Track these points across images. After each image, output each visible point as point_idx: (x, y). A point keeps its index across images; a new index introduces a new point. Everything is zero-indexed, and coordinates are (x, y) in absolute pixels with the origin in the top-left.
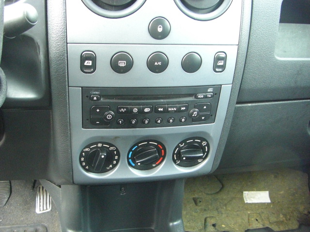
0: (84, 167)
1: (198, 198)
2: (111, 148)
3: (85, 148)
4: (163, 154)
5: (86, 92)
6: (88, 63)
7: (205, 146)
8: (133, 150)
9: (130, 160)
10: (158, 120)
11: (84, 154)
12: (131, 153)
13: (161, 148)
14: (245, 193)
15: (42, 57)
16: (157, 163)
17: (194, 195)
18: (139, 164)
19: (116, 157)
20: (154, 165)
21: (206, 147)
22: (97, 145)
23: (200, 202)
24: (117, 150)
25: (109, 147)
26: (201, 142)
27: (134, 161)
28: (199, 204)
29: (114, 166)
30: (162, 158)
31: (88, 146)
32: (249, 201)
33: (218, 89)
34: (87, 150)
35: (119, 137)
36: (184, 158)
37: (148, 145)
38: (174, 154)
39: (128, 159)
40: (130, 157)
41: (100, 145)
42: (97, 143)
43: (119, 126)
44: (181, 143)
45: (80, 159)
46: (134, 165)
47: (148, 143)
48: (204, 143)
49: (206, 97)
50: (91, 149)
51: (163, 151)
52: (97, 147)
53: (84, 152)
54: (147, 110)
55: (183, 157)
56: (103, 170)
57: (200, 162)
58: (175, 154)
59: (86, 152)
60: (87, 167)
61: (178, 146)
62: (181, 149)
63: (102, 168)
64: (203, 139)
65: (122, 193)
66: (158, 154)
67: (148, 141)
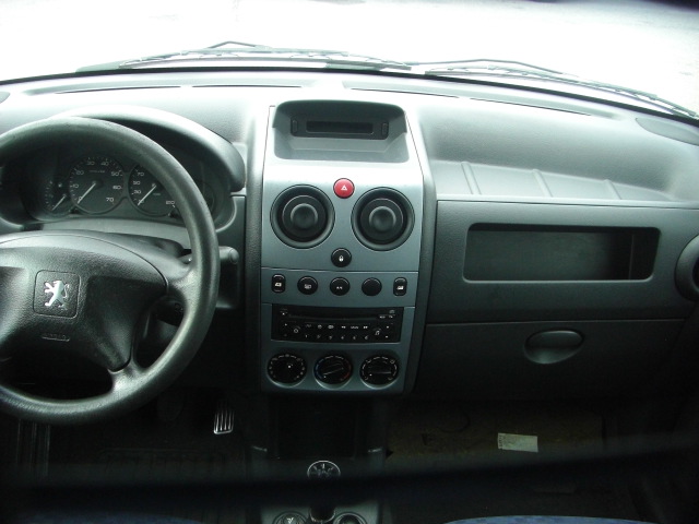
0: (271, 376)
2: (298, 359)
3: (273, 358)
4: (350, 370)
5: (276, 308)
6: (278, 285)
7: (394, 364)
8: (319, 362)
9: (317, 373)
11: (272, 363)
12: (318, 365)
13: (348, 363)
14: (501, 436)
15: (239, 274)
16: (345, 378)
18: (325, 377)
19: (303, 369)
20: (341, 379)
21: (395, 366)
22: (285, 355)
24: (304, 361)
25: (296, 358)
26: (389, 360)
27: (321, 373)
29: (301, 377)
30: (349, 373)
31: (276, 356)
32: (504, 447)
33: (400, 311)
34: (275, 359)
37: (335, 359)
38: (361, 370)
39: (315, 371)
40: (316, 369)
41: (287, 356)
43: (304, 339)
44: (368, 359)
45: (268, 368)
46: (320, 377)
47: (334, 357)
48: (392, 362)
49: (387, 318)
50: (279, 359)
51: (350, 366)
52: (285, 357)
53: (272, 361)
54: (331, 327)
56: (291, 381)
57: (390, 381)
58: (363, 370)
59: (274, 361)
60: (275, 376)
61: (365, 362)
62: (368, 365)
63: (289, 378)
64: (390, 357)
66: (345, 368)
67: (334, 355)
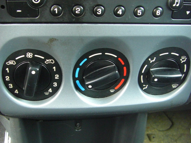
0: (12, 91)
1: (152, 134)
2: (48, 61)
3: (7, 60)
4: (125, 75)
7: (184, 63)
8: (81, 64)
9: (78, 82)
10: (118, 10)
11: (7, 69)
12: (78, 69)
13: (123, 64)
16: (116, 88)
17: (148, 131)
18: (90, 87)
19: (57, 77)
20: (112, 91)
21: (185, 65)
22: (26, 55)
23: (154, 138)
24: (57, 64)
25: (45, 60)
26: (180, 57)
28: (153, 140)
30: (123, 80)
31: (11, 57)
34: (11, 63)
35: (56, 39)
36: (156, 80)
37: (103, 57)
38: (140, 73)
39: (75, 79)
40: (77, 76)
41: (29, 55)
42: (25, 52)
43: (54, 19)
44: (151, 57)
45: (4, 79)
46: (83, 89)
47: (103, 54)
48: (183, 59)
50: (18, 62)
51: (125, 68)
52: (26, 59)
53: (8, 66)
55: (155, 78)
57: (175, 89)
58: (142, 74)
59: (10, 67)
60: (16, 92)
62: (150, 66)
64: (182, 52)
65: (78, 129)
66: (119, 71)
67: (103, 50)
